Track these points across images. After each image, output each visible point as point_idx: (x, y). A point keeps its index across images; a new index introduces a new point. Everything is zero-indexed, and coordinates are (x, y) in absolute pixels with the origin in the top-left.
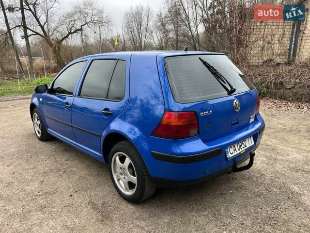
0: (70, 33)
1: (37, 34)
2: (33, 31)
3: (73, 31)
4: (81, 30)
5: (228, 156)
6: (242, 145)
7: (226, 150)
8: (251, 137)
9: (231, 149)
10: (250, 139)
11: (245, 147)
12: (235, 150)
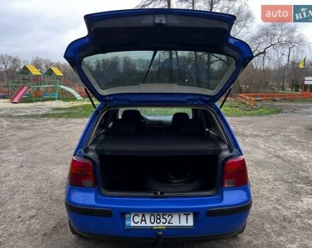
1: (221, 59)
4: (264, 53)
5: (127, 223)
6: (161, 219)
7: (127, 216)
8: (187, 215)
9: (136, 217)
10: (185, 216)
11: (169, 223)
12: (145, 220)
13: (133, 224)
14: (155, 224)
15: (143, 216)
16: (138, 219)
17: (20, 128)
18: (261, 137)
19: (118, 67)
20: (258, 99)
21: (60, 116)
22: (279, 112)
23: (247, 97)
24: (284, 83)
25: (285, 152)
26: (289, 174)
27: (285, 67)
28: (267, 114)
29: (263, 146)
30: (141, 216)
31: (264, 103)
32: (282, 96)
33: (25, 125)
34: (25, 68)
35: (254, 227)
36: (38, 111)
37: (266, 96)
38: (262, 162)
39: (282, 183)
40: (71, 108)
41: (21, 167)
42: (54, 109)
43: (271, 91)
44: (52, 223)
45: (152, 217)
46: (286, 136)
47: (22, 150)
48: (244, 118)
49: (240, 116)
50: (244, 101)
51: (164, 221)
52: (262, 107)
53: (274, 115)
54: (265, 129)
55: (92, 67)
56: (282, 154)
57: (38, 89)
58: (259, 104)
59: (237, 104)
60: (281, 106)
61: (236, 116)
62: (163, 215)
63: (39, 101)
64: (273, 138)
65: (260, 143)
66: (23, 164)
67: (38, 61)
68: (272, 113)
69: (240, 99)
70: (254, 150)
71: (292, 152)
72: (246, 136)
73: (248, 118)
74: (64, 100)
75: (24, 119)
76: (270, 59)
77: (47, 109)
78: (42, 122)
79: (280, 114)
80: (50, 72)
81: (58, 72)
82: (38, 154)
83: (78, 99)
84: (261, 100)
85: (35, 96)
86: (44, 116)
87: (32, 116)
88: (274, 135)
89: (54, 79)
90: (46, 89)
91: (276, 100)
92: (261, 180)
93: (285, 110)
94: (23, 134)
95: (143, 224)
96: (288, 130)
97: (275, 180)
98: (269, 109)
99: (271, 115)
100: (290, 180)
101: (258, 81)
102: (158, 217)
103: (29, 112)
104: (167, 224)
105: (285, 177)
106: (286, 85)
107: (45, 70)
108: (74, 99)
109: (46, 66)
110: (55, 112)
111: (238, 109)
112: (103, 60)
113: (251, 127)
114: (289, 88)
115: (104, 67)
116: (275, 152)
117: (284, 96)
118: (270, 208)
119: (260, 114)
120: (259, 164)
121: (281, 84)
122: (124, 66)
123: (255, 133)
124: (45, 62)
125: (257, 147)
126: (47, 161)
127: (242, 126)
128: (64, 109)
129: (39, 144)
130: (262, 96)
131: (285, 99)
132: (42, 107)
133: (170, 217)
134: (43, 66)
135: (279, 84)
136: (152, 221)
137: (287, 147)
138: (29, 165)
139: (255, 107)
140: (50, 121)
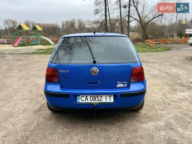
0: (154, 18)
1: (136, 19)
2: (134, 18)
3: (156, 16)
4: (162, 15)
5: (78, 101)
6: (96, 98)
7: (78, 97)
8: (110, 96)
9: (83, 97)
10: (109, 97)
11: (100, 101)
12: (87, 99)
13: (81, 101)
14: (93, 101)
15: (87, 97)
16: (83, 99)
17: (19, 60)
18: (157, 63)
19: (75, 25)
20: (157, 43)
21: (41, 53)
22: (169, 50)
23: (151, 42)
24: (173, 33)
25: (170, 71)
26: (171, 81)
27: (175, 24)
28: (162, 51)
29: (158, 68)
30: (85, 97)
31: (161, 45)
32: (172, 41)
33: (21, 58)
34: (20, 26)
35: (149, 107)
36: (29, 51)
37: (162, 41)
38: (157, 75)
39: (167, 86)
40: (47, 49)
41: (20, 79)
42: (38, 50)
43: (166, 38)
44: (39, 106)
45: (91, 98)
46: (172, 62)
47: (20, 71)
48: (148, 53)
49: (146, 52)
50: (149, 44)
51: (98, 99)
52: (160, 47)
53: (166, 52)
54: (160, 59)
55: (59, 25)
56: (168, 71)
57: (28, 38)
58: (158, 46)
59: (145, 46)
60: (171, 46)
61: (144, 52)
62: (97, 96)
63: (29, 45)
64: (164, 63)
65: (157, 66)
66: (21, 78)
67: (27, 22)
68: (165, 50)
69: (146, 43)
70: (153, 69)
71: (174, 71)
72: (149, 63)
73: (151, 53)
74: (44, 45)
75: (21, 55)
76: (165, 18)
77: (34, 50)
78: (32, 56)
79: (170, 51)
80: (35, 28)
81: (39, 28)
82: (29, 73)
83: (52, 44)
84: (159, 44)
85: (27, 43)
86: (32, 53)
87: (26, 54)
88: (165, 62)
89: (37, 32)
90: (33, 39)
91: (168, 44)
92: (155, 84)
93: (173, 49)
94: (20, 63)
95: (87, 101)
96: (173, 59)
97: (163, 84)
98: (163, 48)
99: (165, 52)
100: (172, 84)
101: (158, 33)
102: (95, 97)
103: (24, 52)
104: (99, 101)
105: (169, 83)
106: (175, 34)
107: (32, 27)
108: (49, 44)
109: (32, 26)
110: (39, 51)
111: (145, 49)
112: (66, 21)
113: (152, 58)
114: (177, 36)
115: (67, 25)
116: (164, 70)
117: (173, 41)
118: (159, 98)
119: (158, 51)
120: (154, 76)
121: (172, 34)
122: (79, 24)
123: (154, 61)
124: (31, 23)
125: (154, 68)
126: (35, 76)
127: (147, 58)
128: (44, 50)
129: (30, 67)
130: (160, 41)
131: (173, 43)
132: (31, 49)
133: (101, 97)
134: (31, 25)
135: (170, 34)
136: (91, 100)
137: (172, 68)
138: (25, 78)
139: (155, 47)
140: (36, 56)
